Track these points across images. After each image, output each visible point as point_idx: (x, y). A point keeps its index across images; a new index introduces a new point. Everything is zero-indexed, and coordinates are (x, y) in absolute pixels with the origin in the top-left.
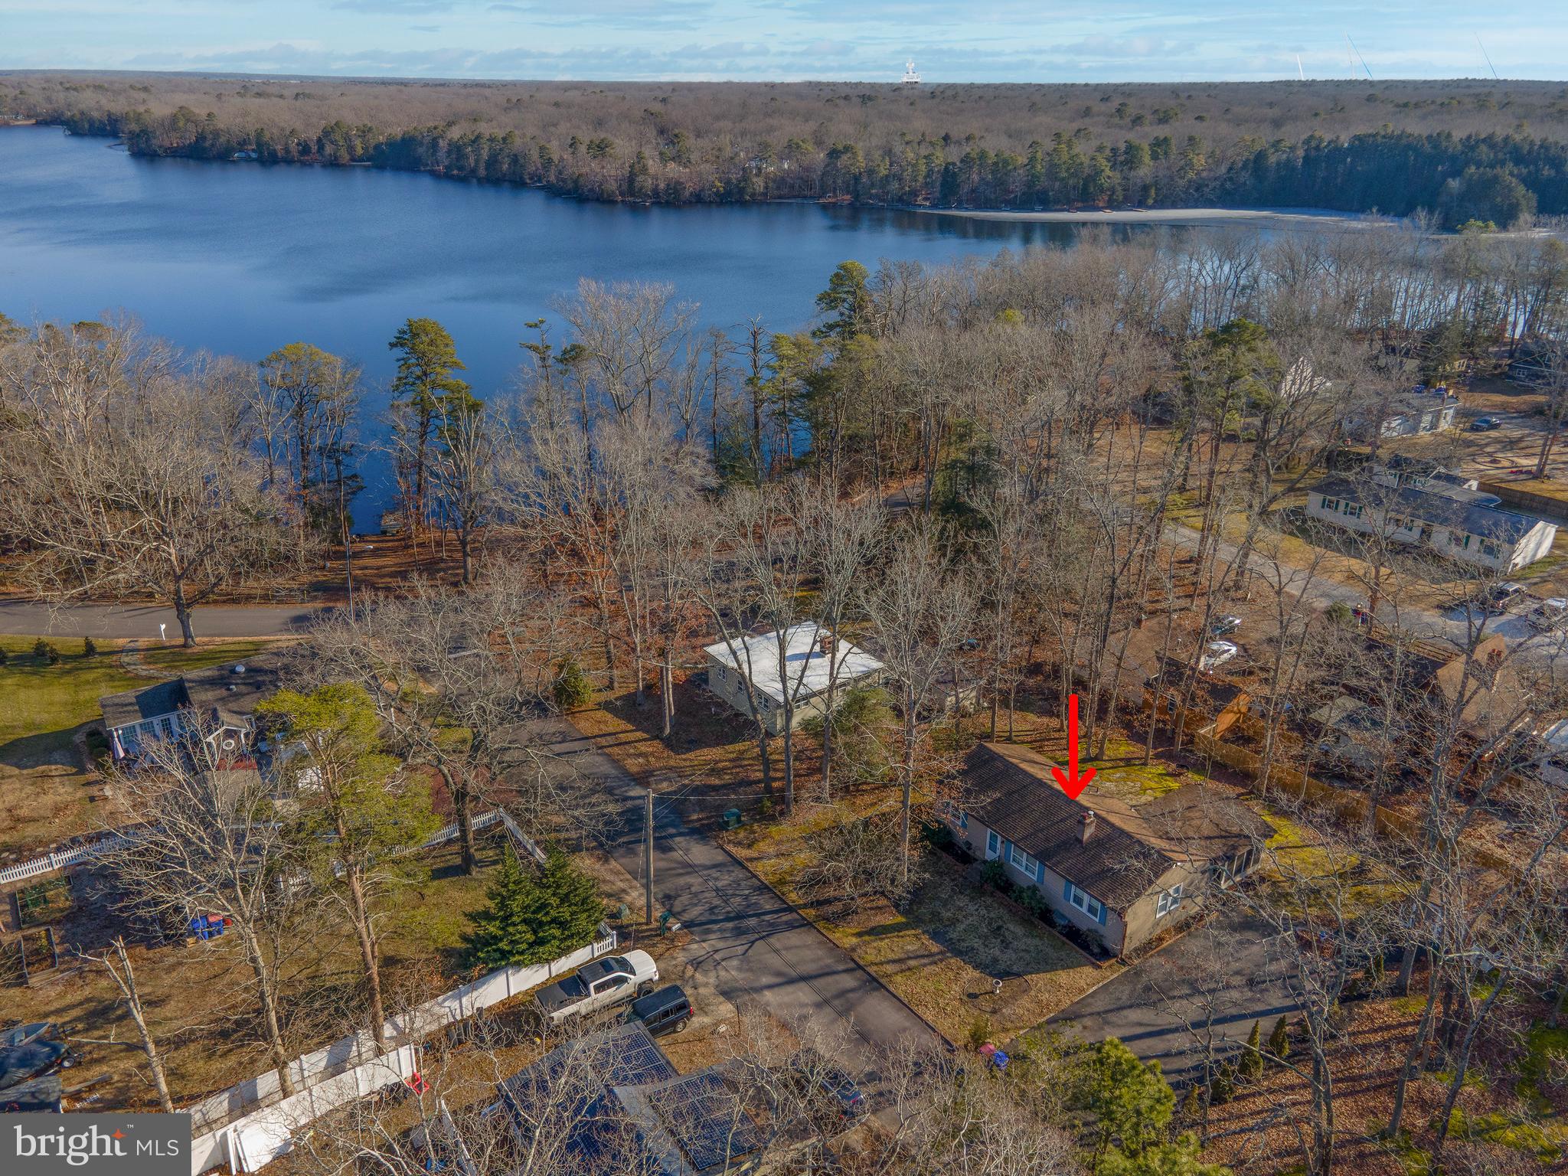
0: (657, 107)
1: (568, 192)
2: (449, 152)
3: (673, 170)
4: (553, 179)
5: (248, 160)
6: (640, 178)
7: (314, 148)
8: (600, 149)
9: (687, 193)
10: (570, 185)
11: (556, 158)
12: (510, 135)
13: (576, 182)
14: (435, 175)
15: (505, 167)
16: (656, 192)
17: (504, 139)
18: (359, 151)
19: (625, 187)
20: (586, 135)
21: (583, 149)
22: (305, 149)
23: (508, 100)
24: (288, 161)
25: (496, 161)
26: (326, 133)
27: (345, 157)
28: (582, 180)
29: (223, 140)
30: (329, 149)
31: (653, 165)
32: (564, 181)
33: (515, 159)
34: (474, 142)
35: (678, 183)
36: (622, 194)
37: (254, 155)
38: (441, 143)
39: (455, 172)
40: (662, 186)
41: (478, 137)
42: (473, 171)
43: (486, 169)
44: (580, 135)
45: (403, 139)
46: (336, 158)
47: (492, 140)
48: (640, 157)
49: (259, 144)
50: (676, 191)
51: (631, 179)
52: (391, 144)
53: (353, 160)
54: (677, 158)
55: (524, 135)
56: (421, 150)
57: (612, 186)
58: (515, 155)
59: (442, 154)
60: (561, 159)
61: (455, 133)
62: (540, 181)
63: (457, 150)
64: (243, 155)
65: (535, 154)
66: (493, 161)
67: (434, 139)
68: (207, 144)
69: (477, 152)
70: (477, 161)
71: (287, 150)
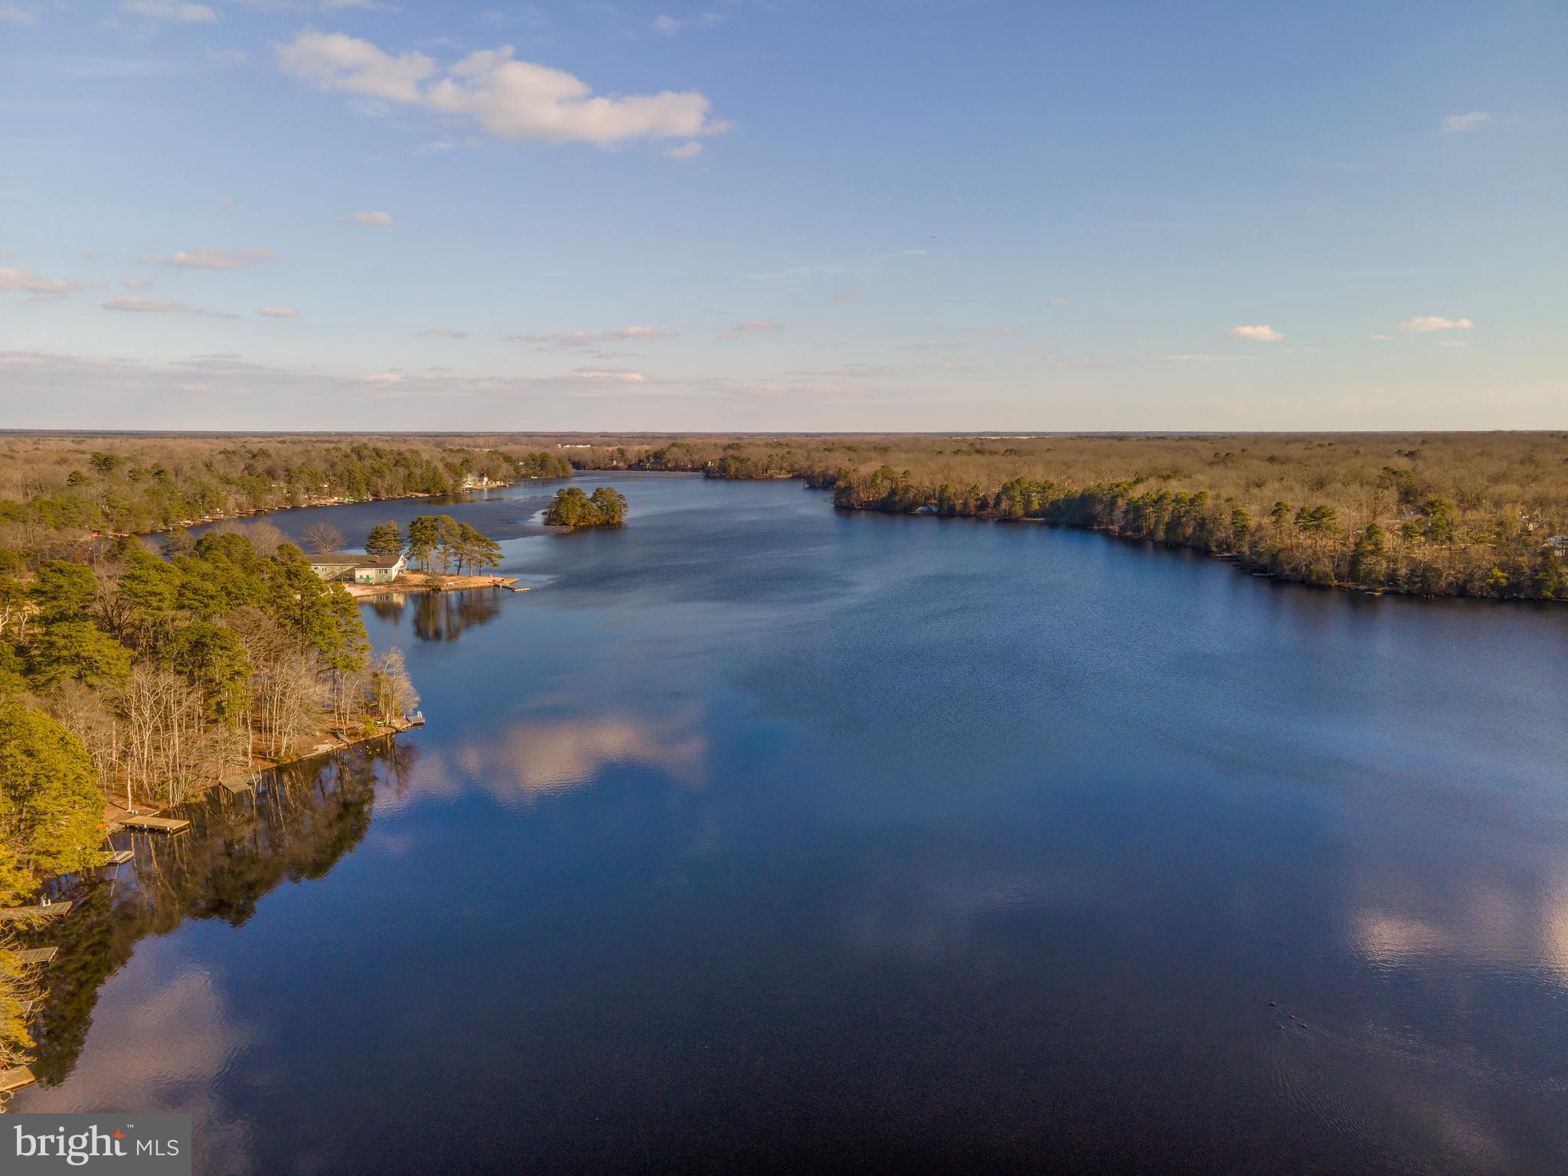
0: (1402, 464)
1: (1263, 569)
2: (1126, 512)
3: (1424, 552)
4: (1246, 549)
5: (929, 513)
6: (1370, 560)
7: (992, 503)
8: (1314, 519)
9: (1443, 583)
10: (1265, 560)
11: (1252, 524)
12: (1200, 496)
13: (1274, 557)
14: (1107, 534)
15: (1189, 531)
16: (1392, 578)
17: (1192, 501)
18: (1036, 506)
19: (1345, 569)
20: (1297, 498)
21: (1290, 517)
22: (983, 504)
23: (1216, 455)
24: (965, 515)
25: (1179, 524)
26: (1006, 489)
27: (1019, 510)
28: (1282, 556)
29: (911, 495)
30: (1005, 505)
31: (1390, 541)
32: (1259, 554)
33: (1202, 525)
34: (1156, 502)
35: (1428, 568)
36: (1339, 577)
37: (935, 509)
38: (1120, 502)
39: (1129, 533)
40: (1403, 571)
41: (1161, 498)
42: (1151, 533)
43: (1167, 532)
44: (1288, 499)
45: (1082, 496)
46: (1010, 514)
47: (1177, 500)
48: (1372, 531)
49: (941, 500)
50: (1424, 579)
51: (1355, 560)
52: (1069, 501)
53: (1027, 515)
54: (1432, 534)
55: (1218, 497)
56: (1099, 507)
57: (1326, 566)
58: (1203, 519)
59: (1118, 514)
60: (1259, 527)
61: (1137, 493)
62: (1228, 550)
63: (1136, 510)
64: (926, 508)
65: (1227, 519)
66: (1174, 525)
67: (1114, 498)
68: (897, 498)
69: (1159, 512)
70: (1157, 523)
71: (965, 504)
